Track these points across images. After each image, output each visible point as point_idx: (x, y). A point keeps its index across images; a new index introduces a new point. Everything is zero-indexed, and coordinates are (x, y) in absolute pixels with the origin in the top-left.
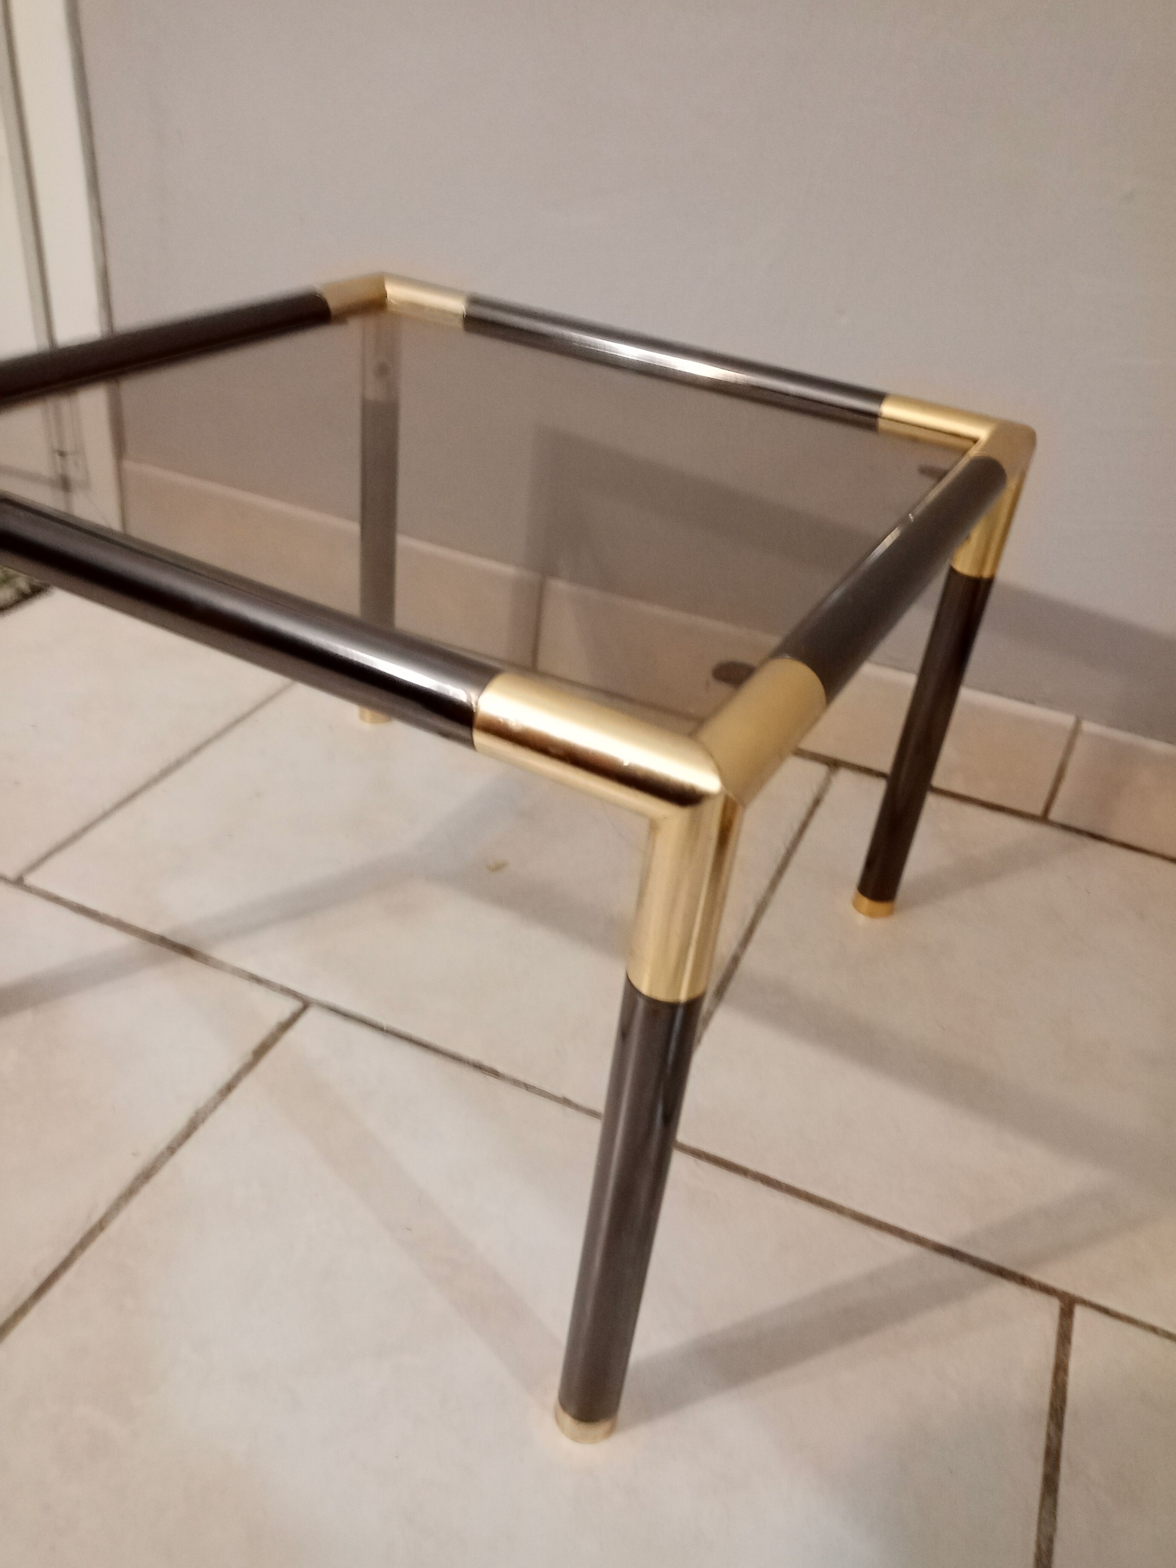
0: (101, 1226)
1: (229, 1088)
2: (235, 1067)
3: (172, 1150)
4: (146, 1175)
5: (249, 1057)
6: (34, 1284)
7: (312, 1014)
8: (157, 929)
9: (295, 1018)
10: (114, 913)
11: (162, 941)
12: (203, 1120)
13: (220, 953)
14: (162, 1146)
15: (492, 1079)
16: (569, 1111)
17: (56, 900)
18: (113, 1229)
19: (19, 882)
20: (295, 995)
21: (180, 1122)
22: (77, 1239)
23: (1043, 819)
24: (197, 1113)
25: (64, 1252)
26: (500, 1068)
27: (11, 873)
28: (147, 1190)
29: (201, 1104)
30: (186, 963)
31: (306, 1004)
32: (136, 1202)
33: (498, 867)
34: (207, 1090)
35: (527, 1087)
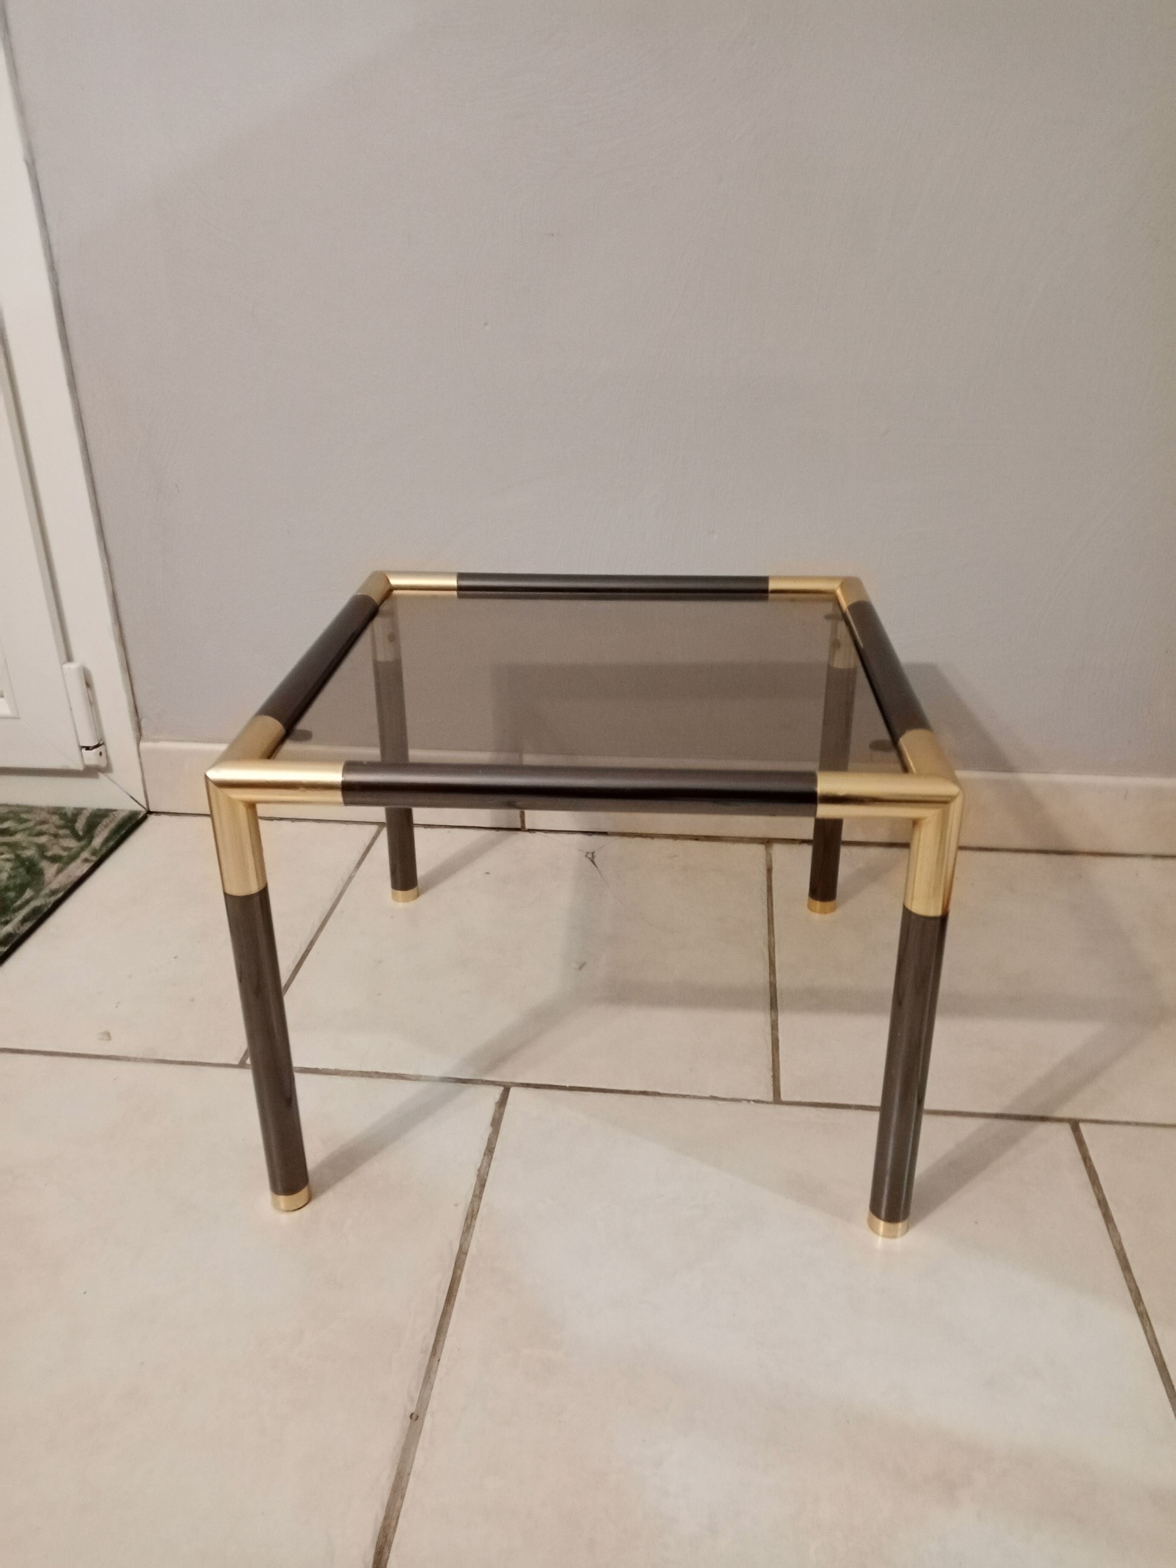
3: (477, 1196)
4: (471, 1216)
12: (487, 1174)
14: (470, 1195)
16: (720, 1103)
18: (473, 1251)
19: (242, 1064)
24: (479, 1171)
27: (235, 1061)
32: (477, 1233)
33: (582, 966)
35: (684, 1096)
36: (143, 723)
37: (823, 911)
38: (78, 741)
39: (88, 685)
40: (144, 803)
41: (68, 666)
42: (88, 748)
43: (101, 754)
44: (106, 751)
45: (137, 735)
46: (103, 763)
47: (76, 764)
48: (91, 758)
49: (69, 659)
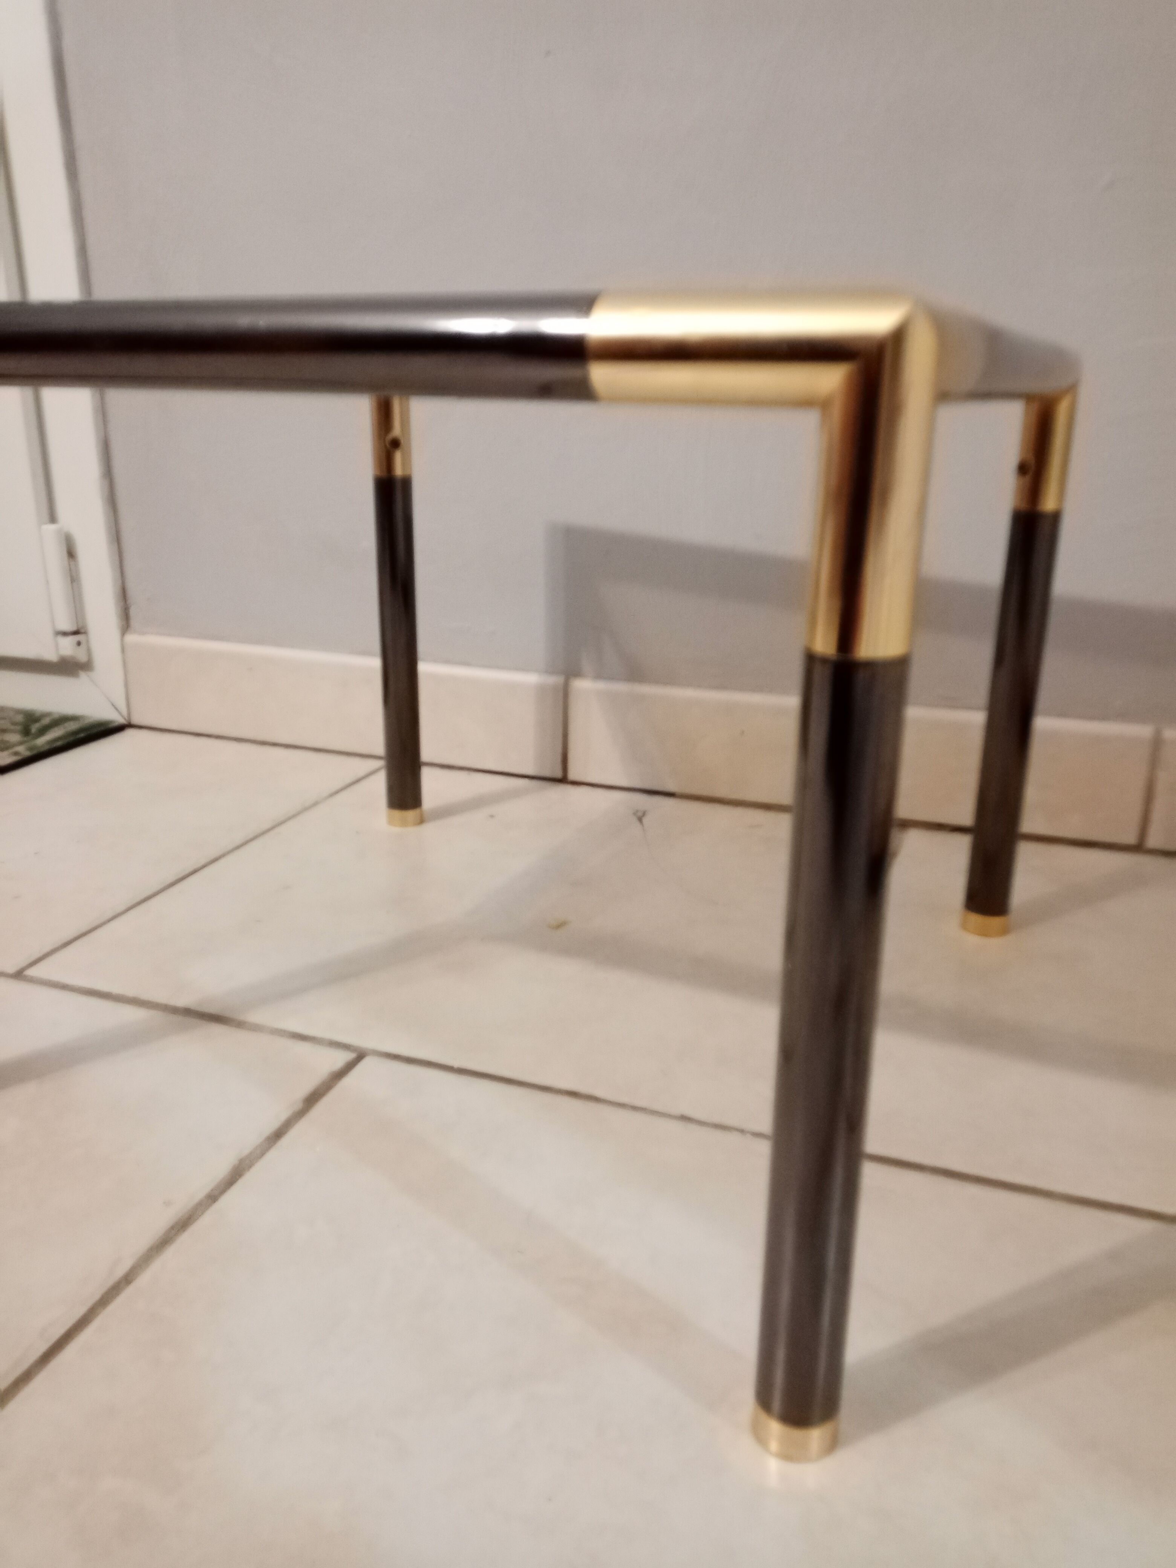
0: (127, 1279)
1: (278, 1135)
2: (284, 1115)
3: (213, 1198)
4: (183, 1224)
5: (299, 1106)
6: (43, 1347)
7: (367, 1063)
8: (181, 1002)
9: (349, 1067)
10: (130, 993)
11: (187, 1012)
12: (250, 1166)
13: (255, 1017)
14: (200, 1195)
15: (592, 1105)
16: (692, 1127)
17: (64, 987)
18: (143, 1280)
19: (19, 975)
20: (346, 1047)
21: (221, 1169)
22: (97, 1297)
23: (1138, 848)
24: (241, 1161)
25: (80, 1311)
26: (598, 1093)
27: (11, 969)
28: (185, 1239)
29: (246, 1152)
30: (217, 1029)
31: (361, 1056)
32: (170, 1253)
33: (561, 925)
34: (251, 1139)
35: (635, 1108)
36: (133, 611)
37: (984, 933)
38: (53, 621)
39: (71, 554)
40: (124, 711)
41: (52, 527)
42: (65, 634)
43: (79, 644)
44: (88, 641)
45: (123, 625)
46: (82, 657)
47: (50, 655)
48: (67, 647)
49: (53, 519)
